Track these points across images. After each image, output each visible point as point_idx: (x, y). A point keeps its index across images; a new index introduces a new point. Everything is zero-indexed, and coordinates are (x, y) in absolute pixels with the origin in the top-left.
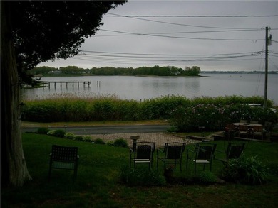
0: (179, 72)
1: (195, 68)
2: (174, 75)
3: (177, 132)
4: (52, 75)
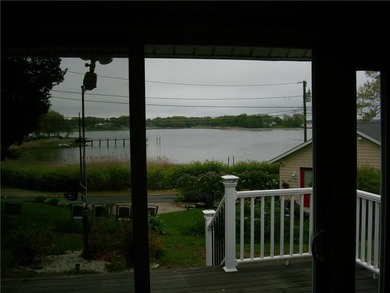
0: (274, 123)
1: (297, 116)
2: (268, 127)
3: (183, 201)
4: (100, 129)
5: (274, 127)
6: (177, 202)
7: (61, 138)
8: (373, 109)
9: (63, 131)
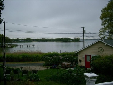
0: (71, 40)
1: (78, 38)
5: (71, 41)
6: (44, 66)
7: (9, 45)
8: (105, 36)
9: (9, 43)
